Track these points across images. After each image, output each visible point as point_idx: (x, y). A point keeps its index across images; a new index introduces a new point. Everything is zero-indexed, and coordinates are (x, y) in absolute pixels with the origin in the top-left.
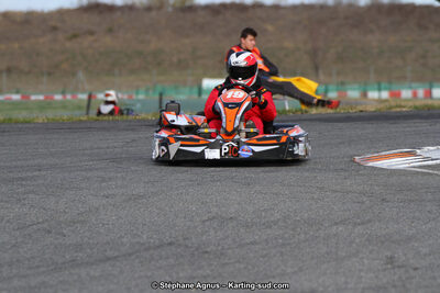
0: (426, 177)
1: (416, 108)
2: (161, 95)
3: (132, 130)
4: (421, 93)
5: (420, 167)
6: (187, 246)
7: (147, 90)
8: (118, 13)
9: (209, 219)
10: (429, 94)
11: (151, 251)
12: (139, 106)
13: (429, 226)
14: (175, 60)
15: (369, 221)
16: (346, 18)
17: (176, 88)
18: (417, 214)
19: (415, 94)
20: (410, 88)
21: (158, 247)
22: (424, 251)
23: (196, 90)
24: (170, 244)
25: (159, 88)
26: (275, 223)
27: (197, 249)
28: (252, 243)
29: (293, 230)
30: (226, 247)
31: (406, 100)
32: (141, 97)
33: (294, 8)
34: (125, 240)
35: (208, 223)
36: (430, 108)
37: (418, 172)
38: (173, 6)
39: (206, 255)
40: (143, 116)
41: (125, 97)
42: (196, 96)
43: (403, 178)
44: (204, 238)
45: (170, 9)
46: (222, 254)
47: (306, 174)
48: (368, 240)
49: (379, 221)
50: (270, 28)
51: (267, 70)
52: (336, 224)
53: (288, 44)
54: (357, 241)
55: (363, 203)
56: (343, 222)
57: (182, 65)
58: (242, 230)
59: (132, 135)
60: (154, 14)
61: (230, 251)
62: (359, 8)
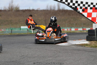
0: (69, 47)
1: (67, 32)
2: (12, 30)
3: (5, 37)
4: (69, 29)
5: (68, 45)
6: (16, 62)
7: (9, 29)
8: (2, 12)
9: (21, 56)
10: (71, 30)
11: (8, 63)
12: (7, 32)
13: (69, 57)
14: (15, 22)
15: (56, 57)
16: (53, 13)
17: (15, 28)
18: (67, 55)
19: (68, 30)
20: (67, 28)
21: (10, 62)
22: (68, 63)
23: (19, 29)
24: (13, 61)
25: (11, 28)
26: (36, 57)
27: (19, 63)
28: (31, 61)
29: (40, 58)
30: (25, 62)
31: (65, 31)
32: (7, 30)
33: (41, 11)
34: (3, 61)
35: (21, 57)
36: (70, 32)
37: (67, 46)
38: (15, 10)
39: (20, 64)
40: (7, 34)
41: (4, 30)
42: (19, 30)
43: (64, 47)
44: (20, 60)
45: (14, 11)
46: (24, 64)
47: (43, 47)
48: (56, 60)
49: (59, 57)
50: (36, 15)
51: (35, 24)
52: (49, 57)
53: (40, 19)
54: (54, 61)
55: (55, 53)
56: (51, 57)
57: (16, 23)
58: (28, 58)
59: (5, 38)
60: (10, 12)
61: (26, 63)
62: (56, 11)
